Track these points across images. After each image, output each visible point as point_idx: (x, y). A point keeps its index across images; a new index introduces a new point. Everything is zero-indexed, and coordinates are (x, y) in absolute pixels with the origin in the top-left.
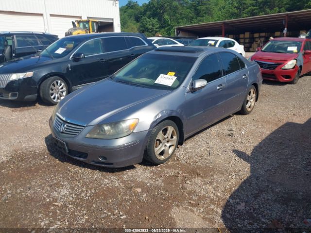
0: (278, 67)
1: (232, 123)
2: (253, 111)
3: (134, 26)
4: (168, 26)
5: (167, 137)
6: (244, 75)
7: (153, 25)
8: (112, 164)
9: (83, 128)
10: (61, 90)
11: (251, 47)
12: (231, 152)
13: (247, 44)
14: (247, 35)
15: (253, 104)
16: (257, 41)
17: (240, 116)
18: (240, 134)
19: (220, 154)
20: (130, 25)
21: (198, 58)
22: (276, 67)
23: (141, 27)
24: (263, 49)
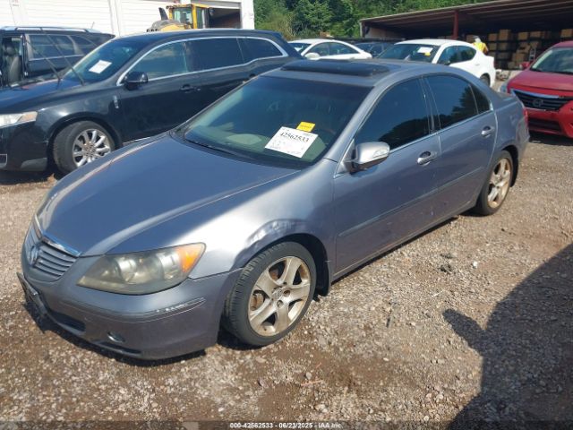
0: (566, 106)
1: (452, 236)
2: (505, 206)
3: (284, 19)
4: (347, 18)
5: (285, 283)
6: (485, 129)
7: (320, 16)
8: (138, 352)
9: (74, 260)
10: (99, 150)
11: (510, 59)
12: (440, 319)
13: (503, 54)
14: (504, 34)
15: (504, 193)
16: (524, 48)
17: (473, 219)
18: (467, 268)
19: (413, 324)
20: (276, 17)
21: (373, 88)
22: (563, 105)
23: (297, 19)
24: (535, 66)
